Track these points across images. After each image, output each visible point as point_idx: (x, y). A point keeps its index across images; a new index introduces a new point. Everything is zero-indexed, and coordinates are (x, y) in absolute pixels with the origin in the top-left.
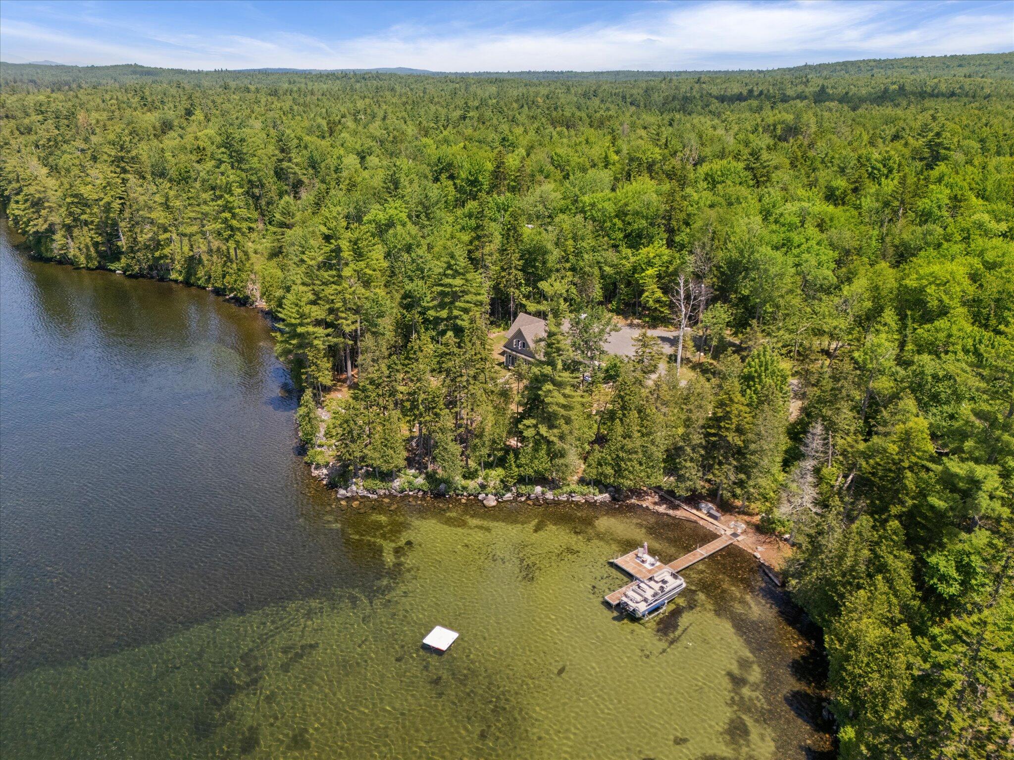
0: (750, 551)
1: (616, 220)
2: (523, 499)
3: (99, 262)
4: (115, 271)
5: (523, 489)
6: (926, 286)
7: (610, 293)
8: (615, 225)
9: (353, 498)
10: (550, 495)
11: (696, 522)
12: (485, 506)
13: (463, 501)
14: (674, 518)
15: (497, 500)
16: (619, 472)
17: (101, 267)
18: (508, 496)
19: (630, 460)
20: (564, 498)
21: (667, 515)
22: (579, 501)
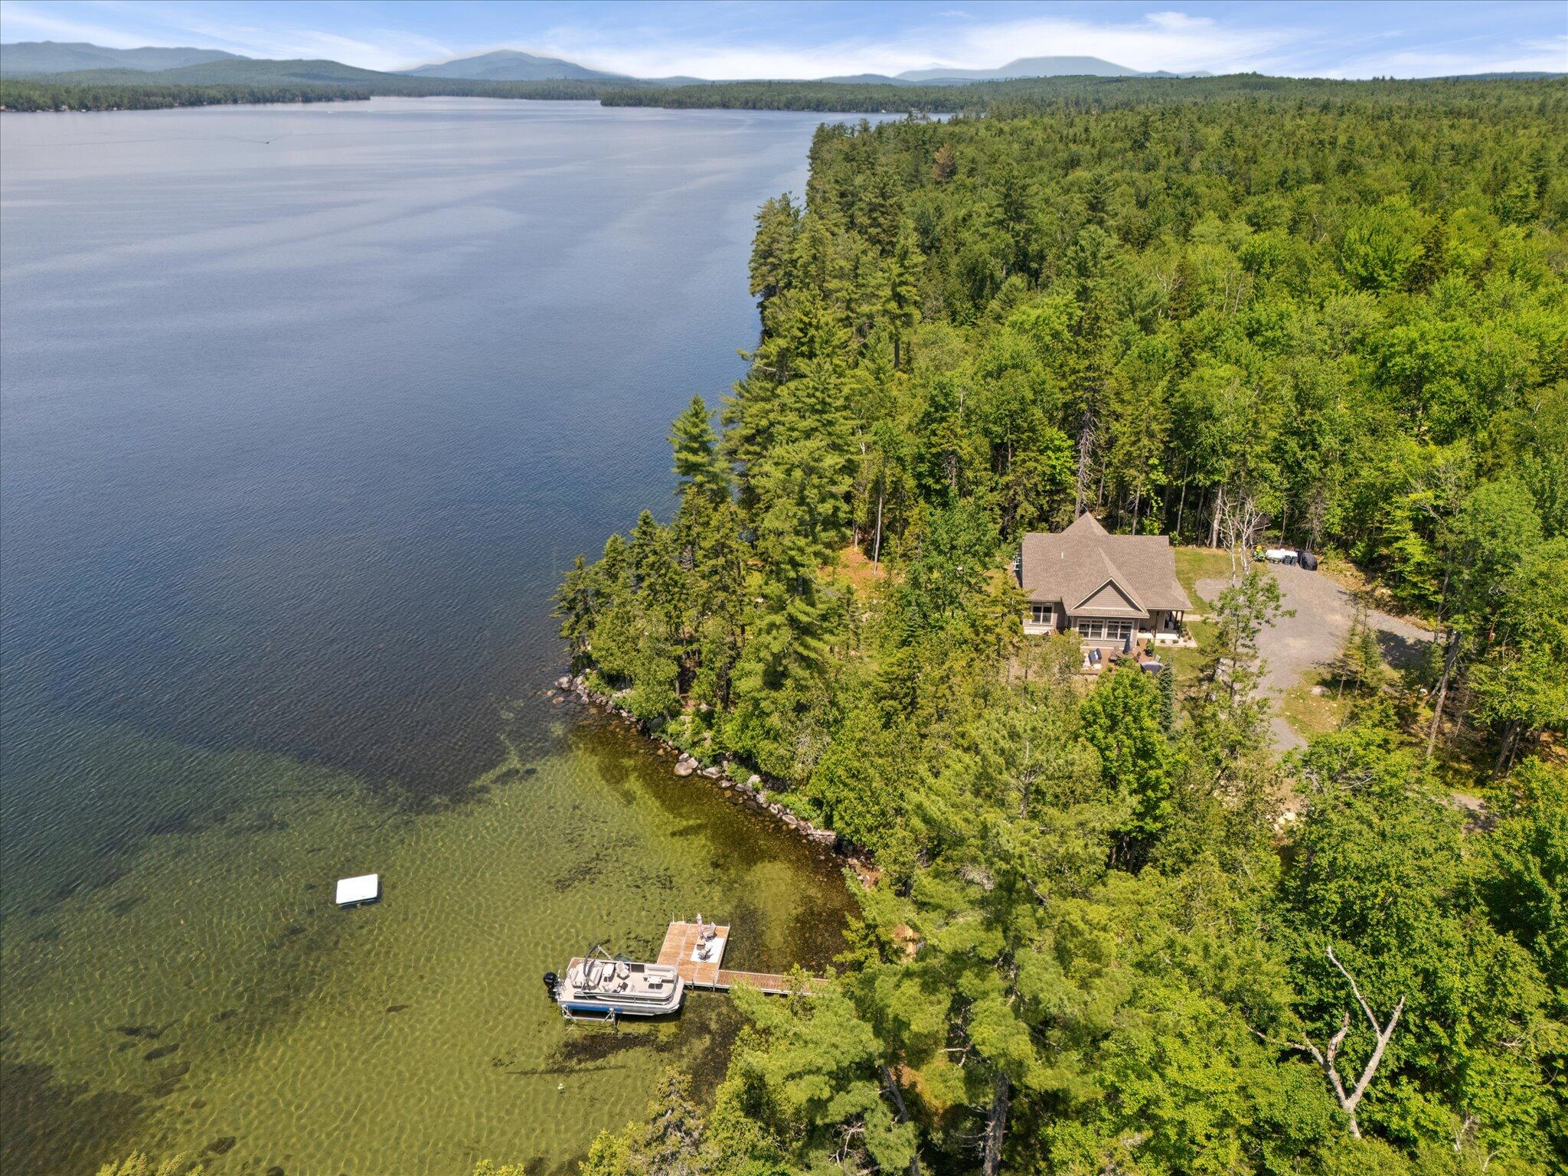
2: (725, 785)
5: (733, 769)
10: (762, 795)
13: (661, 752)
15: (695, 769)
18: (712, 771)
20: (774, 809)
22: (787, 824)
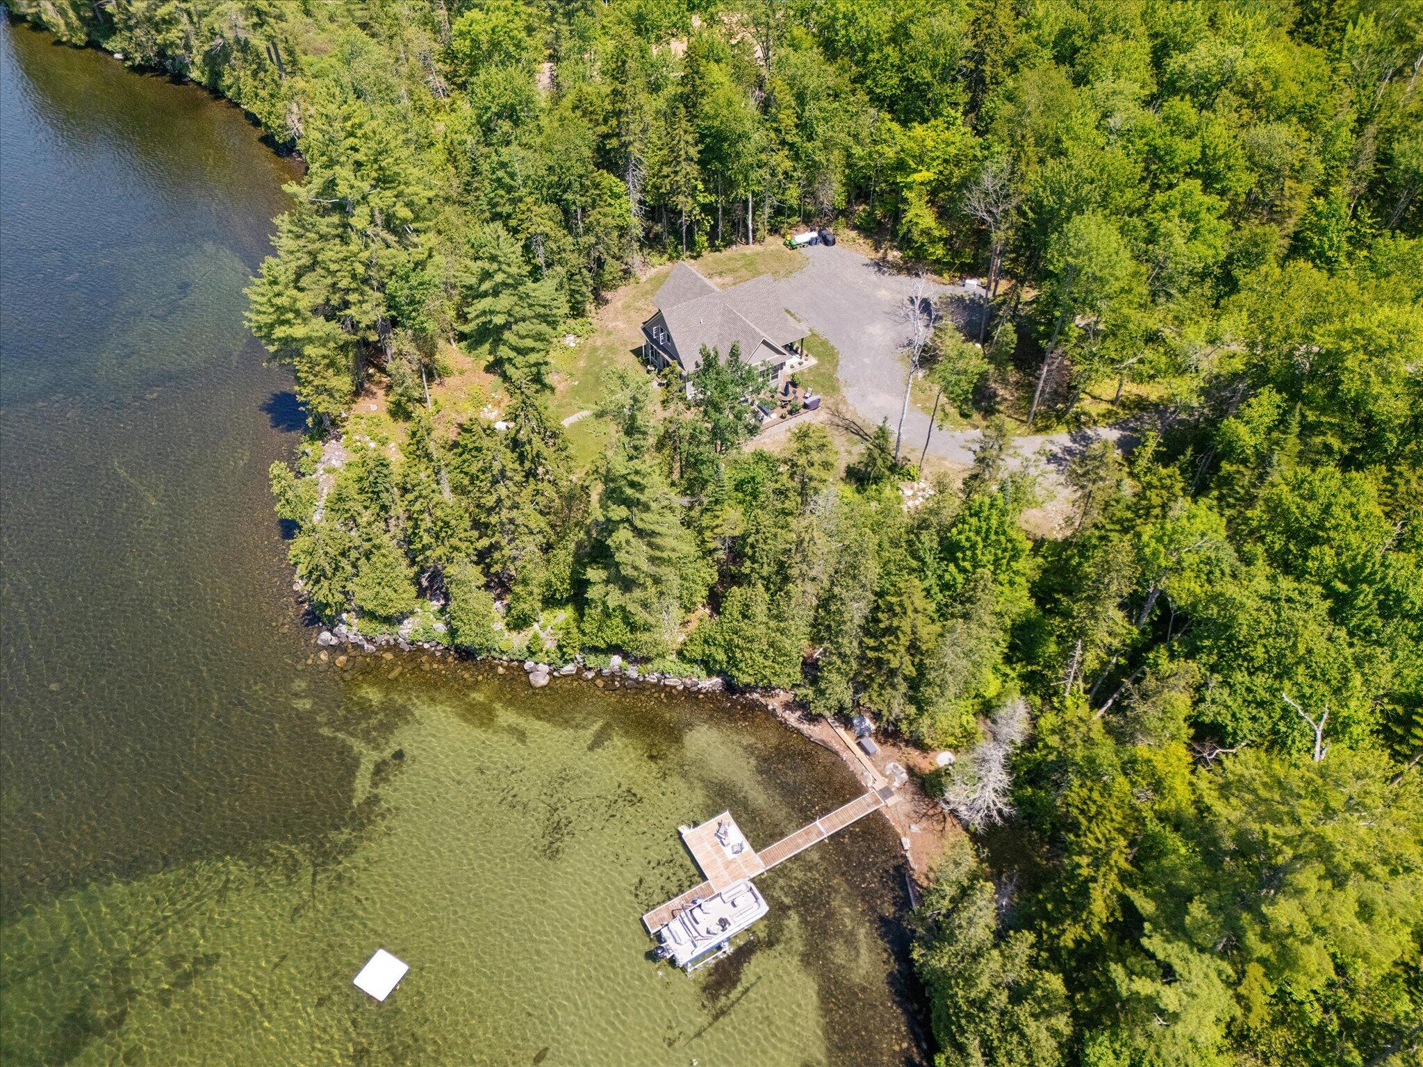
0: (899, 830)
1: (889, 50)
2: (590, 675)
3: (88, 35)
4: (111, 53)
5: (592, 661)
6: (1348, 352)
7: (859, 190)
8: (887, 57)
9: (340, 648)
10: (633, 672)
11: (836, 754)
12: (530, 685)
13: (501, 670)
14: (807, 740)
15: (550, 673)
16: (732, 660)
17: (93, 44)
18: (569, 668)
19: (749, 650)
20: (653, 679)
21: (799, 731)
22: (675, 687)
